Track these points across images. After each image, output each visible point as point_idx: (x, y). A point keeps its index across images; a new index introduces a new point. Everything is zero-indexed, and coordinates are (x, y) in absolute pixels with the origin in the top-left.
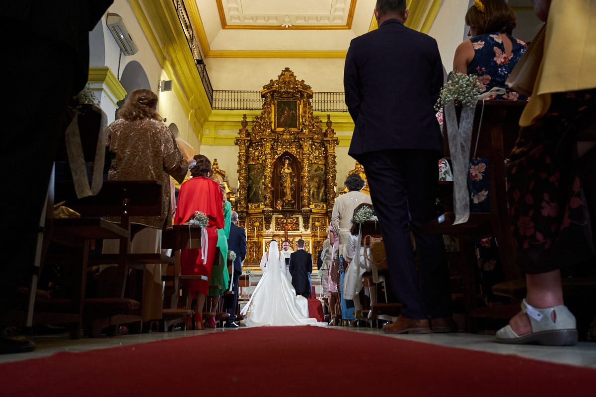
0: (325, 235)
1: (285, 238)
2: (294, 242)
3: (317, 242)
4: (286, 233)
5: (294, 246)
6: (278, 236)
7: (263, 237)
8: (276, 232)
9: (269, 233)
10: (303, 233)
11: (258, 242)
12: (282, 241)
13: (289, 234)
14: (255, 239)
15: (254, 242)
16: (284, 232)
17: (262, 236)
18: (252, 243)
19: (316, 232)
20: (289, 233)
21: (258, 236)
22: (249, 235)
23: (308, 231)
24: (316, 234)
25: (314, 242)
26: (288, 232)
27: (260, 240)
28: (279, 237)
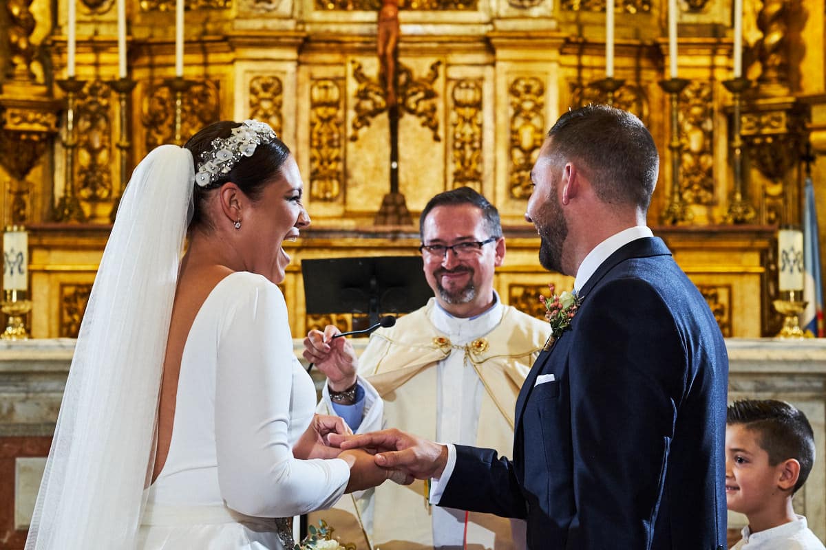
0: (651, 35)
1: (383, 59)
2: (439, 86)
3: (596, 84)
4: (388, 25)
5: (440, 115)
6: (336, 43)
7: (232, 49)
8: (318, 16)
9: (272, 24)
10: (500, 25)
11: (205, 81)
12: (359, 75)
13: (406, 29)
14: (181, 65)
15: (170, 83)
16: (372, 16)
17: (230, 42)
18: (164, 93)
19: (585, 16)
20: (412, 24)
21: (197, 45)
22: (141, 34)
23: (535, 12)
24: (591, 35)
25: (576, 86)
26: (403, 15)
27: (213, 70)
28: (344, 52)
